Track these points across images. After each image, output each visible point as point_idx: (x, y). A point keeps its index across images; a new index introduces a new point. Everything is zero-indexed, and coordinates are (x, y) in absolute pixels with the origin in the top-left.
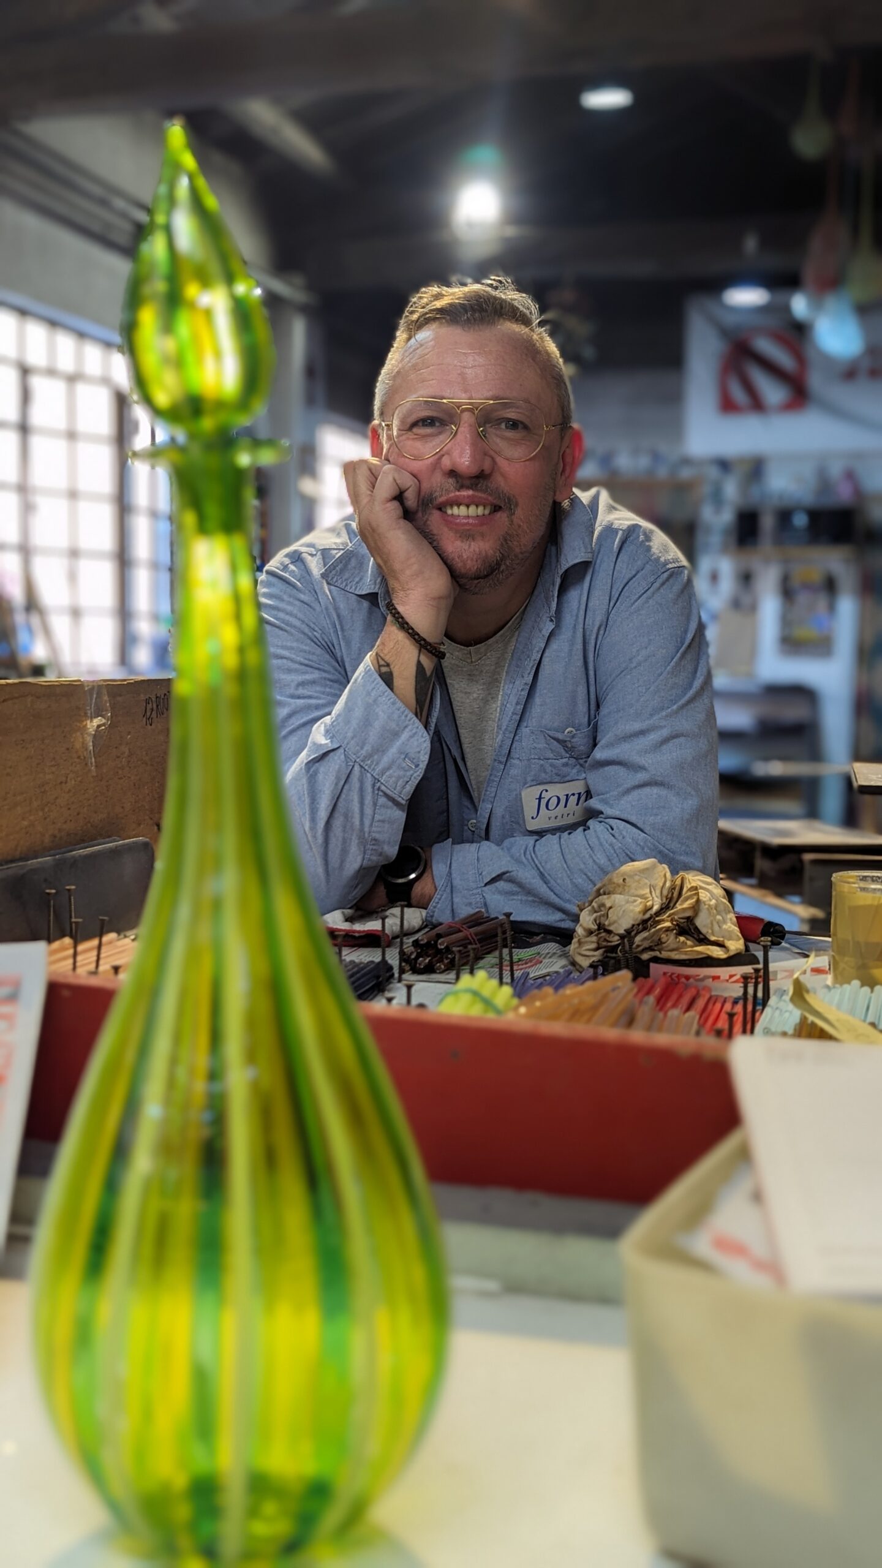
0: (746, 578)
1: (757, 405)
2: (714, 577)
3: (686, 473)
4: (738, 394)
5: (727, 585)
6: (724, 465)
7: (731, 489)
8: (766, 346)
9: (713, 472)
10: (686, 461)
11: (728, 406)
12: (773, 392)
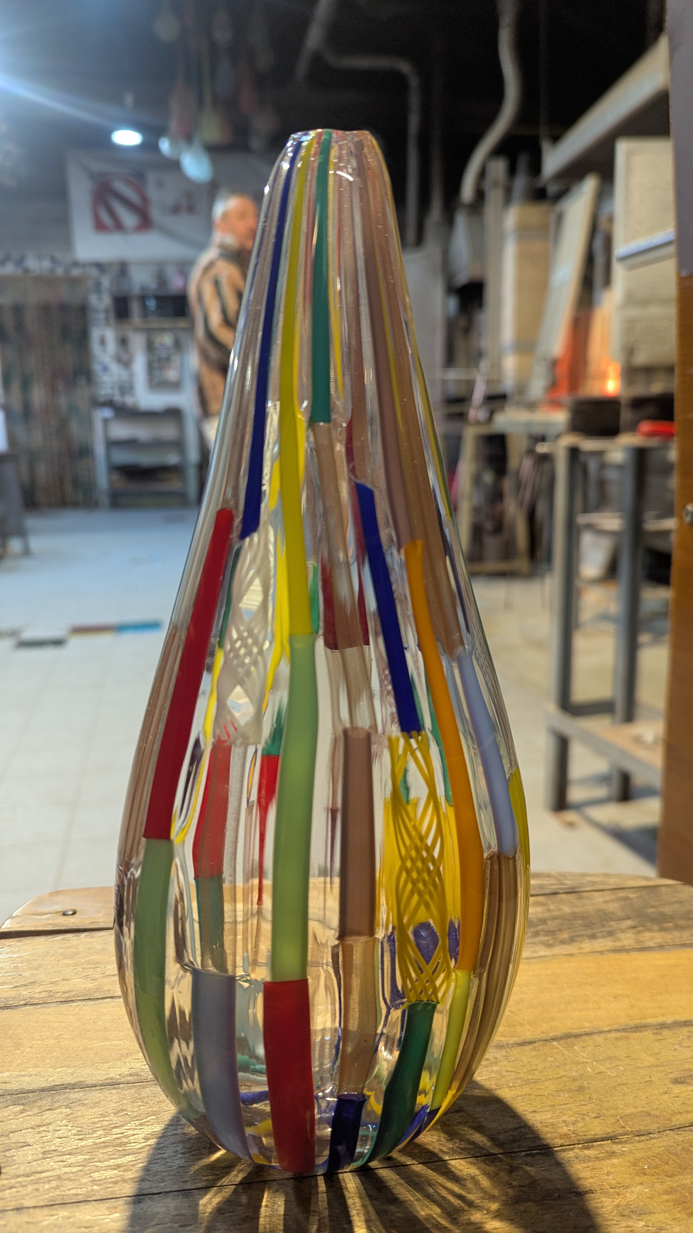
0: (123, 342)
1: (119, 226)
2: (103, 342)
3: (76, 272)
4: (106, 219)
5: (112, 346)
6: (100, 267)
7: (106, 282)
8: (121, 187)
9: (94, 272)
10: (76, 264)
11: (100, 226)
12: (129, 219)
